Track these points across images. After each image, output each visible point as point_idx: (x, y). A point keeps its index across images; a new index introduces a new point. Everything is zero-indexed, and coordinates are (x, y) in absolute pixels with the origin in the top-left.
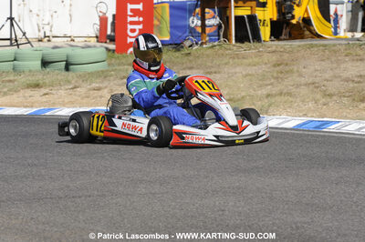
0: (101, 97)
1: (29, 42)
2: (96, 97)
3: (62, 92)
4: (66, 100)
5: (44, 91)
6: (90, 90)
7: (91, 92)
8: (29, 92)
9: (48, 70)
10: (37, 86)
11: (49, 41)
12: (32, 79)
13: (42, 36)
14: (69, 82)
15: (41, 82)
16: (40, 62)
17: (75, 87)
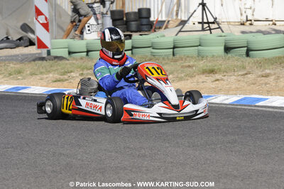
0: (266, 84)
1: (219, 28)
2: (262, 84)
3: (233, 78)
4: (233, 87)
5: (218, 76)
6: (259, 76)
7: (259, 79)
8: (203, 78)
9: (229, 55)
10: (212, 71)
11: (251, 24)
12: (209, 65)
13: (245, 19)
14: (244, 68)
15: (216, 68)
16: (223, 48)
17: (246, 74)
